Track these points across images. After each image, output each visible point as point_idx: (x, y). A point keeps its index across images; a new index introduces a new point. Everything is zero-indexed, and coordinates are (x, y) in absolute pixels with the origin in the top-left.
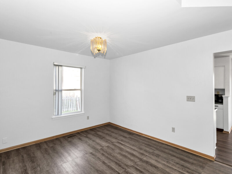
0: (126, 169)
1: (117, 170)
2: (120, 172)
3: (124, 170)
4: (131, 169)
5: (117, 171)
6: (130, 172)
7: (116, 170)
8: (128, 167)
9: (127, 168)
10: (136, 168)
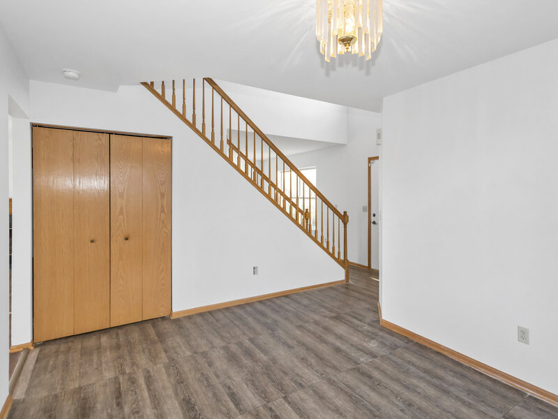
0: (265, 406)
1: (287, 405)
2: (282, 399)
3: (269, 405)
4: (252, 405)
5: (289, 403)
6: (258, 398)
7: (289, 408)
8: (257, 411)
9: (261, 408)
10: (237, 405)
